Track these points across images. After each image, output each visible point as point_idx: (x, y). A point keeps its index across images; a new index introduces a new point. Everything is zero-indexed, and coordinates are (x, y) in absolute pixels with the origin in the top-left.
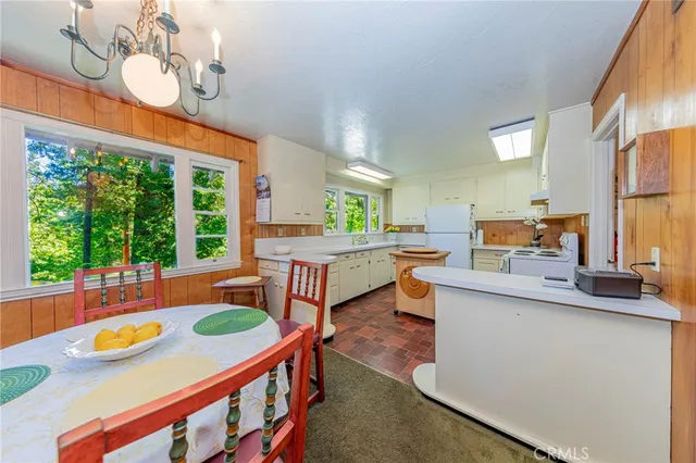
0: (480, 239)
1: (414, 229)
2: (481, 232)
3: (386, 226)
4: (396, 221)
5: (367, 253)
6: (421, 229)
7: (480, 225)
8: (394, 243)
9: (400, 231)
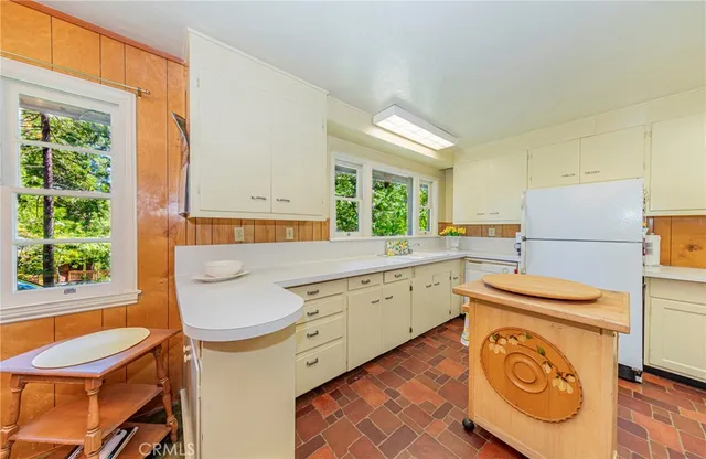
0: (654, 258)
1: (492, 231)
2: (655, 240)
3: (442, 226)
4: (461, 215)
5: (406, 274)
6: (509, 230)
7: (656, 224)
8: (454, 253)
9: (466, 235)
